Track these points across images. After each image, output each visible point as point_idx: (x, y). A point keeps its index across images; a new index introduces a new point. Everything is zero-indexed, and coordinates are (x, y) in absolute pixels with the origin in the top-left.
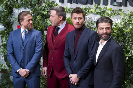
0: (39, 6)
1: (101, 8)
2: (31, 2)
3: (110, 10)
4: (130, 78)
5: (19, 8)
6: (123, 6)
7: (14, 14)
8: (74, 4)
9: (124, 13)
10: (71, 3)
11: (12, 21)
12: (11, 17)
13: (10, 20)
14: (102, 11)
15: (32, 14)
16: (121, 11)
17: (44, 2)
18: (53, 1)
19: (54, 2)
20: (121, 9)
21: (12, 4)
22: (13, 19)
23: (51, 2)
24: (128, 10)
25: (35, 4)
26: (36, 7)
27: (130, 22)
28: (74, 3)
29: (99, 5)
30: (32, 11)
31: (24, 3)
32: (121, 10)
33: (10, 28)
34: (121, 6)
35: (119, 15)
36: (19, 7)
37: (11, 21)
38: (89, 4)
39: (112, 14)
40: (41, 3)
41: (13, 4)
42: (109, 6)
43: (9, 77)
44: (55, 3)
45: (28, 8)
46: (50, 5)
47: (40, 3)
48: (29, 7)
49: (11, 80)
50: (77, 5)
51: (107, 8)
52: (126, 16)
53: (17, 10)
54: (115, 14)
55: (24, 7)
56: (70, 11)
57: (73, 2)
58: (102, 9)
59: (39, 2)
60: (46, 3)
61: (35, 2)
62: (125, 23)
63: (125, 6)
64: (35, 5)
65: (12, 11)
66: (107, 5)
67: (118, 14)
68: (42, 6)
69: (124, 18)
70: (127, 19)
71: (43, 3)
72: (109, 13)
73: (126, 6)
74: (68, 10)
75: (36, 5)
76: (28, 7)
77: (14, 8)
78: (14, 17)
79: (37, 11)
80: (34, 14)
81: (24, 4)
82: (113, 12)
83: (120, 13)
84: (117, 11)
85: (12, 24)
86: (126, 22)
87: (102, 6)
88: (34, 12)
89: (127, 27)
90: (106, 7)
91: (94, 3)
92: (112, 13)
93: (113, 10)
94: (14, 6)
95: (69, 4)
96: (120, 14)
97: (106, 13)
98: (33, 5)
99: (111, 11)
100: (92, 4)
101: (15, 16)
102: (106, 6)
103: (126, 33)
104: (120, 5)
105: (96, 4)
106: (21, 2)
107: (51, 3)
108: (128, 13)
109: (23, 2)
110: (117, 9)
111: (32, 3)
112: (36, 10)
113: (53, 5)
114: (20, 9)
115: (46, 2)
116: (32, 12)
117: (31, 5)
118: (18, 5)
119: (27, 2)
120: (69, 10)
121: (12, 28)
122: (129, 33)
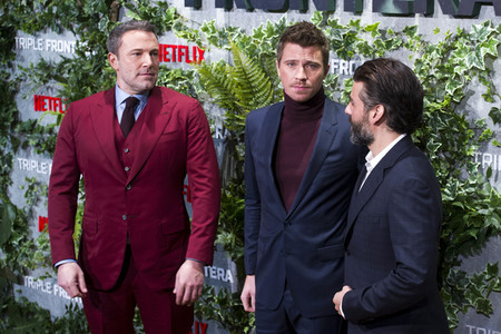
0: (110, 24)
1: (339, 23)
2: (80, 9)
3: (372, 29)
4: (450, 280)
5: (38, 30)
6: (417, 15)
7: (22, 54)
8: (241, 10)
9: (422, 42)
10: (229, 8)
11: (12, 78)
12: (10, 66)
13: (7, 78)
14: (342, 34)
15: (87, 54)
16: (411, 35)
17: (130, 7)
18: (161, 4)
19: (165, 5)
20: (412, 28)
21: (12, 17)
22: (19, 72)
23: (153, 6)
24: (438, 31)
25: (97, 15)
26: (102, 26)
27: (444, 73)
28: (238, 7)
29: (332, 12)
30: (84, 41)
31: (54, 12)
32: (410, 31)
33: (8, 105)
34: (411, 15)
35: (405, 49)
36: (37, 28)
37: (9, 80)
38: (292, 9)
39: (379, 45)
40: (119, 9)
41: (16, 17)
42: (368, 17)
43: (10, 287)
44: (171, 11)
45: (72, 30)
46: (152, 17)
47: (115, 10)
48: (76, 26)
49: (17, 300)
50: (249, 14)
51: (361, 24)
52: (430, 51)
53: (31, 38)
54: (389, 44)
55: (57, 25)
56: (224, 37)
57: (235, 5)
58: (341, 27)
59: (109, 8)
60: (135, 11)
61: (95, 6)
62: (429, 76)
63: (426, 16)
64: (96, 18)
65: (12, 44)
66: (359, 12)
67: (401, 45)
68: (124, 20)
69: (423, 58)
70: (433, 64)
71: (126, 10)
72: (370, 44)
73: (429, 13)
74: (216, 34)
75: (99, 20)
76: (70, 28)
77: (20, 32)
78: (20, 63)
79: (105, 42)
80: (94, 53)
81: (57, 17)
82: (383, 37)
83: (408, 39)
84: (397, 34)
85: (15, 92)
86: (432, 72)
87: (341, 17)
88: (92, 43)
89: (434, 91)
90: (358, 21)
91: (312, 5)
92: (378, 41)
93: (383, 32)
94: (18, 23)
95: (220, 12)
96: (407, 45)
97: (356, 43)
98: (89, 17)
99: (374, 33)
100: (305, 10)
101: (23, 60)
102: (357, 18)
103: (432, 114)
104: (407, 12)
105: (318, 9)
106: (45, 7)
107: (154, 10)
108: (437, 41)
109: (50, 10)
110: (397, 25)
111: (86, 10)
112: (102, 37)
113: (164, 18)
114: (42, 34)
115: (136, 6)
116: (86, 44)
117: (82, 19)
118: (35, 21)
119: (66, 9)
120: (220, 33)
121: (14, 105)
122: (441, 115)
